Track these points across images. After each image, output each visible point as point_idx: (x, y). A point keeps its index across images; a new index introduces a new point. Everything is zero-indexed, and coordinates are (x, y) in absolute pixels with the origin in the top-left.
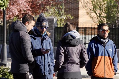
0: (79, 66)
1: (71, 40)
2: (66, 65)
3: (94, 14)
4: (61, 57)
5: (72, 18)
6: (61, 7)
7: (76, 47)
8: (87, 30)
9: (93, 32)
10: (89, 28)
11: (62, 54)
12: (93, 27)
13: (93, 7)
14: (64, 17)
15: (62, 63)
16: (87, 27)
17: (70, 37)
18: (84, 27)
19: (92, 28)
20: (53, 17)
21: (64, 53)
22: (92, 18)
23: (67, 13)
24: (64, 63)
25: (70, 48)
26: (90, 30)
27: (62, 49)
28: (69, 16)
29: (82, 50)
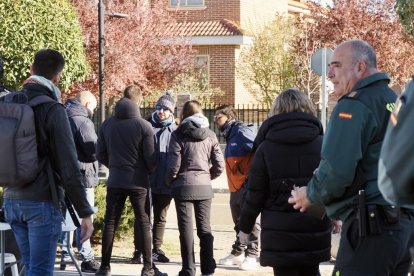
0: (208, 176)
1: (193, 129)
2: (185, 174)
3: (258, 86)
4: (177, 159)
5: (223, 93)
6: (204, 76)
7: (201, 143)
8: (246, 113)
9: (256, 117)
10: (248, 110)
11: (178, 153)
12: (255, 108)
13: (254, 74)
14: (210, 92)
15: (178, 169)
16: (246, 108)
17: (191, 124)
18: (241, 108)
19: (253, 110)
20: (188, 93)
21: (181, 152)
22: (254, 93)
23: (214, 84)
24: (181, 170)
25: (191, 144)
26: (251, 113)
27: (178, 145)
28: (219, 91)
29: (213, 148)
